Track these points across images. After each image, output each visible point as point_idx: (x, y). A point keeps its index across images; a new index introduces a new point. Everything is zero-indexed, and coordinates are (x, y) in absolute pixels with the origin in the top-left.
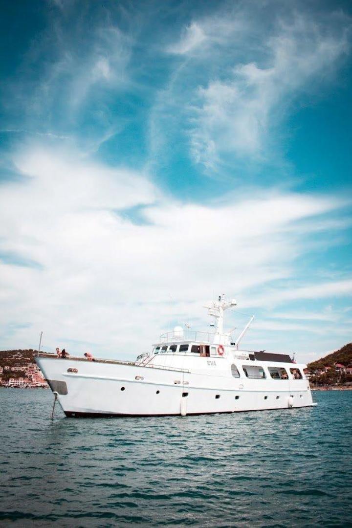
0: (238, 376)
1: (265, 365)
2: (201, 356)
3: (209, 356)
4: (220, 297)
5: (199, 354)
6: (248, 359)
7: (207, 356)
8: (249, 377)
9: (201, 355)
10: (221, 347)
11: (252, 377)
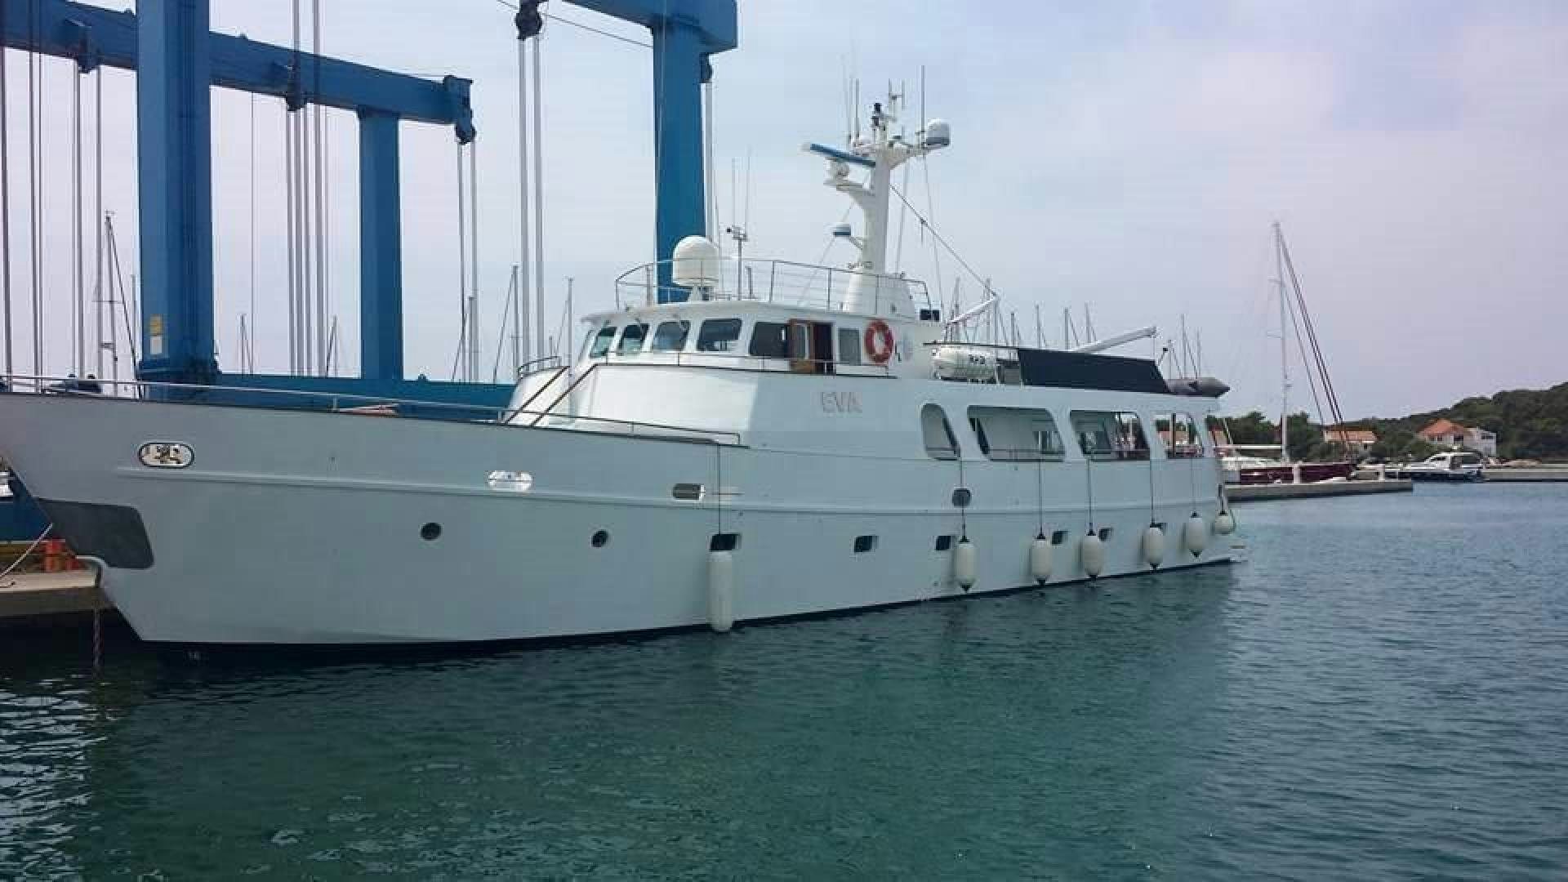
0: (950, 454)
1: (1060, 401)
2: (795, 370)
3: (831, 371)
4: (878, 107)
5: (782, 364)
6: (992, 381)
7: (819, 370)
8: (992, 454)
9: (792, 365)
10: (880, 326)
11: (1006, 455)
